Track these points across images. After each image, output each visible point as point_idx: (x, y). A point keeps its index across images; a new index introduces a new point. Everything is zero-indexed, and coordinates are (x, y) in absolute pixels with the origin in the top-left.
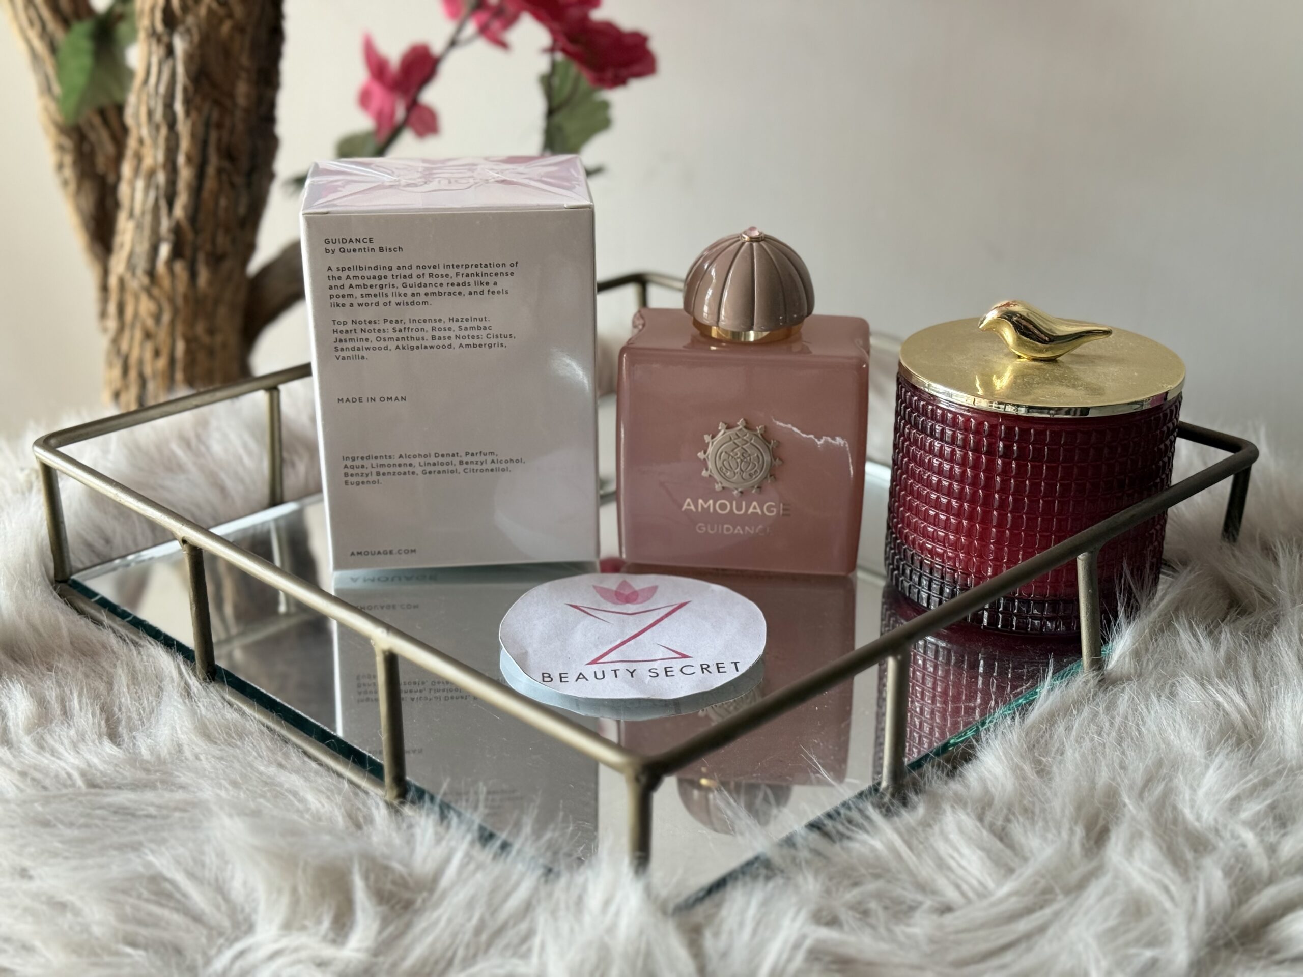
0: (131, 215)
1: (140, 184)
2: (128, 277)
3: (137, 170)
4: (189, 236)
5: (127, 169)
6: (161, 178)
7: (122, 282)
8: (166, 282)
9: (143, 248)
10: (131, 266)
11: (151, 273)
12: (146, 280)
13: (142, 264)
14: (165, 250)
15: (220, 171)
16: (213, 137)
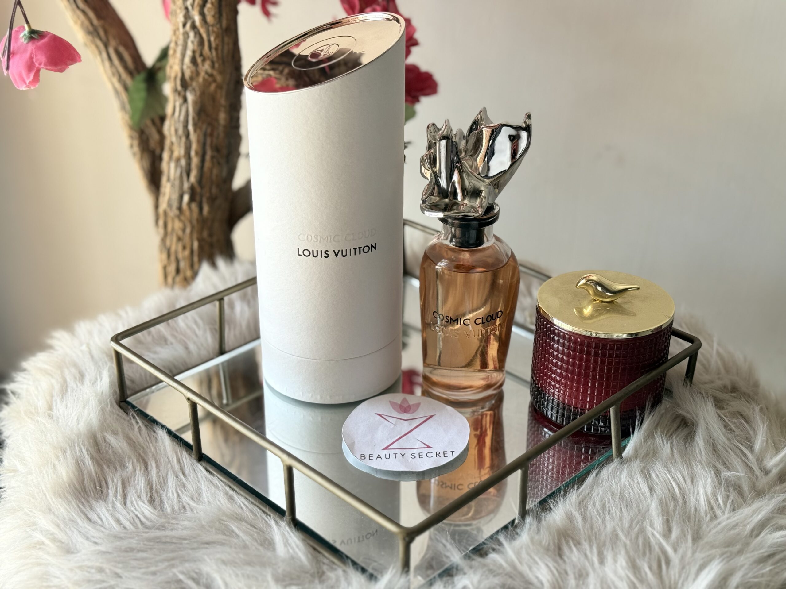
0: (169, 180)
1: (173, 165)
2: (168, 210)
3: (171, 157)
4: (198, 190)
5: (166, 156)
6: (183, 162)
7: (165, 213)
8: (187, 213)
9: (175, 196)
10: (170, 205)
11: (180, 208)
12: (177, 212)
13: (175, 204)
14: (186, 198)
15: (212, 157)
16: (208, 141)
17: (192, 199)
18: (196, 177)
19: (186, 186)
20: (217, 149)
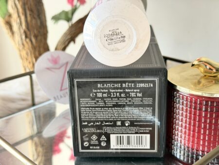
4: (27, 32)
14: (24, 37)
15: (30, 15)
16: (27, 7)
17: (26, 37)
18: (25, 26)
19: (22, 31)
20: (31, 10)
